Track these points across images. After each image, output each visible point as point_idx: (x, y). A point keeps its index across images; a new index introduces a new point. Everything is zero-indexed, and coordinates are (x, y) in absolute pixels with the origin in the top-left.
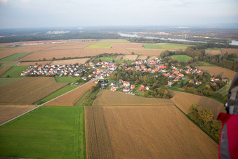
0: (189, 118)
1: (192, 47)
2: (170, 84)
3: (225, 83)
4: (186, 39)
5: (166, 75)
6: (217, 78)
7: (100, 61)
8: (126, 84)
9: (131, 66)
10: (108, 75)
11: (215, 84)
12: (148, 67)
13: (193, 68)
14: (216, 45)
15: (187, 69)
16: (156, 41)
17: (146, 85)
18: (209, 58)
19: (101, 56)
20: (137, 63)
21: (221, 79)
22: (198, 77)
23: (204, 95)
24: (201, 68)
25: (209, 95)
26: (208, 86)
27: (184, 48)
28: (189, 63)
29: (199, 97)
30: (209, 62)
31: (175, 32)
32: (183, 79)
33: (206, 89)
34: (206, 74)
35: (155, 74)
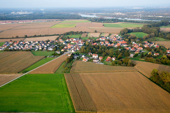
0: (152, 81)
1: (147, 25)
2: (132, 55)
4: (141, 18)
5: (128, 48)
8: (95, 56)
9: (96, 42)
10: (78, 49)
12: (111, 43)
13: (151, 43)
15: (145, 44)
16: (115, 21)
17: (112, 57)
22: (155, 50)
23: (162, 63)
24: (157, 42)
25: (166, 64)
26: (165, 56)
27: (141, 26)
28: (146, 39)
30: (164, 38)
31: (131, 13)
32: (143, 51)
33: (164, 58)
34: (162, 47)
35: (118, 48)
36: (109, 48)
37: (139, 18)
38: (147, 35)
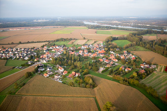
3: (153, 70)
5: (102, 60)
6: (147, 64)
7: (54, 45)
8: (61, 70)
9: (76, 50)
10: (51, 59)
11: (143, 71)
12: (89, 52)
15: (122, 54)
16: (108, 28)
18: (145, 43)
19: (58, 40)
20: (83, 47)
21: (150, 64)
22: (129, 63)
23: (129, 84)
24: (135, 53)
25: (133, 85)
26: (135, 74)
27: (126, 34)
29: (124, 87)
30: (144, 47)
32: (116, 64)
33: (133, 77)
34: (137, 60)
35: (92, 59)
36: (81, 59)
37: (131, 26)
38: (130, 43)
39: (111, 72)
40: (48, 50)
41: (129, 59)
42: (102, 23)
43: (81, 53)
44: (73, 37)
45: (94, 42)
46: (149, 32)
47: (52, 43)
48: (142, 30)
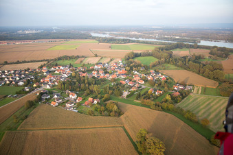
1: (159, 48)
2: (126, 94)
3: (190, 92)
4: (157, 39)
5: (124, 82)
6: (180, 85)
7: (56, 65)
8: (73, 97)
9: (88, 71)
10: (56, 83)
11: (177, 94)
12: (106, 72)
14: (185, 45)
15: (149, 74)
16: (125, 41)
17: (94, 98)
18: (176, 60)
19: (60, 59)
20: (96, 67)
21: (185, 86)
22: (160, 85)
23: (163, 109)
24: (165, 72)
25: (168, 110)
26: (168, 97)
27: (151, 49)
28: (154, 66)
29: (156, 113)
30: (176, 65)
31: (147, 32)
32: (143, 86)
33: (166, 101)
34: (169, 80)
35: (111, 81)
36: (97, 81)
37: (155, 38)
38: (157, 60)
39: (139, 97)
40: (50, 72)
41: (158, 80)
42: (117, 35)
43: (95, 74)
44: (80, 54)
45: (109, 59)
46: (179, 46)
47: (52, 63)
48: (171, 44)
